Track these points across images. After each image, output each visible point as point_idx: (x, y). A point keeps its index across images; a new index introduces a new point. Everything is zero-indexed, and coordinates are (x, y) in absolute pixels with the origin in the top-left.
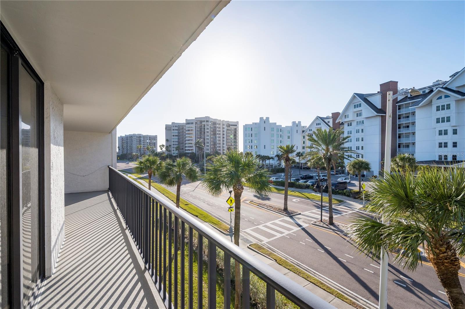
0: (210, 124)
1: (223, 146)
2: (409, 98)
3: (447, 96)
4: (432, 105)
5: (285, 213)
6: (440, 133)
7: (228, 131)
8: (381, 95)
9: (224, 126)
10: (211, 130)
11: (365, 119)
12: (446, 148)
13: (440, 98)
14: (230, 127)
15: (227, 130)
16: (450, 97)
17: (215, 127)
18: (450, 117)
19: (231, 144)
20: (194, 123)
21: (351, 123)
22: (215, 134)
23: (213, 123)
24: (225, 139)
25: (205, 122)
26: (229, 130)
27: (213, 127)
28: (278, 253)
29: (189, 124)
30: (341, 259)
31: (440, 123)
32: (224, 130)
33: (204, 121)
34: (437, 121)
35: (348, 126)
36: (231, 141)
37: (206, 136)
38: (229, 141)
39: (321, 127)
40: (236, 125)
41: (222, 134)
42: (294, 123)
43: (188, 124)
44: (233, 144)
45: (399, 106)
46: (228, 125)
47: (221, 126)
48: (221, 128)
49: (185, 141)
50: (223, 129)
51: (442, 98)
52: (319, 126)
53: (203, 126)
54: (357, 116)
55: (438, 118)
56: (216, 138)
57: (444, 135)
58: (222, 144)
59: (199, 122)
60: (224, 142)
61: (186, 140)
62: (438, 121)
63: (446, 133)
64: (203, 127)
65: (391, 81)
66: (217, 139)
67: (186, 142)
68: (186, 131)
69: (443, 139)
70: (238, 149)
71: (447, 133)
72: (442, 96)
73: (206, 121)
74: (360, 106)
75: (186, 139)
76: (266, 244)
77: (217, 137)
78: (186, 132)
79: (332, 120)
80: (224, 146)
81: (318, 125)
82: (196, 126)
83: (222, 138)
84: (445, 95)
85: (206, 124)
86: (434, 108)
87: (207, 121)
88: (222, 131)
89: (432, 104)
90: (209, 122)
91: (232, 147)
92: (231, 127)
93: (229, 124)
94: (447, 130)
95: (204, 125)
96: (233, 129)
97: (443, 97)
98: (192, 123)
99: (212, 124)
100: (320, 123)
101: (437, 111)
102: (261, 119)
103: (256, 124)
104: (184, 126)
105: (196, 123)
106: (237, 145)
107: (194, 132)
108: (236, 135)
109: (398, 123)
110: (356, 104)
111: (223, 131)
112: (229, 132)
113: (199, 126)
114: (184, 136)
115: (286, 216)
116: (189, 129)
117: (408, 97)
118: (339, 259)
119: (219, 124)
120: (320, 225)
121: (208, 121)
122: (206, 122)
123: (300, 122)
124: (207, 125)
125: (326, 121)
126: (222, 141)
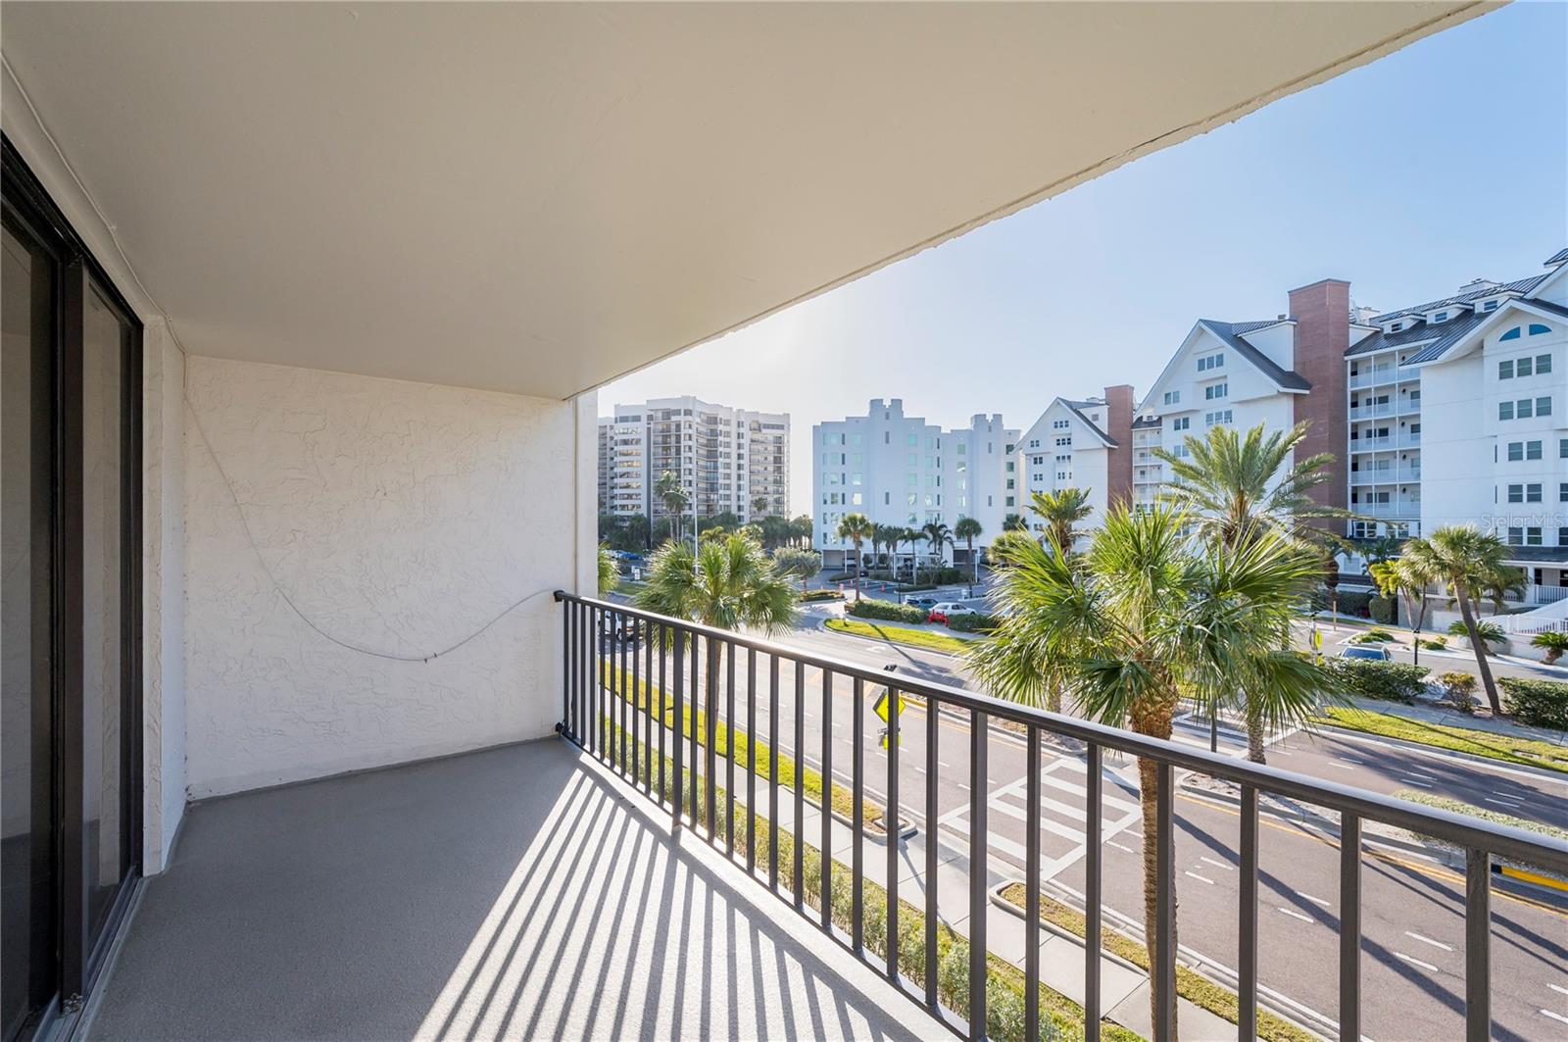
0: (698, 420)
1: (739, 496)
2: (1387, 337)
3: (1536, 330)
4: (1482, 357)
5: (1056, 741)
6: (1515, 453)
7: (756, 447)
8: (1292, 327)
9: (742, 430)
10: (702, 441)
11: (1236, 405)
12: (1535, 505)
13: (1514, 334)
14: (760, 431)
15: (752, 441)
16: (1550, 330)
17: (714, 433)
18: (1550, 398)
19: (766, 488)
20: (644, 419)
21: (1186, 420)
22: (712, 455)
23: (705, 418)
24: (745, 472)
25: (680, 414)
26: (758, 441)
27: (705, 431)
28: (1128, 927)
29: (627, 421)
30: (1407, 958)
31: (1512, 418)
32: (742, 441)
33: (677, 412)
34: (1501, 413)
35: (1177, 428)
36: (766, 479)
37: (682, 461)
38: (760, 478)
39: (1070, 434)
40: (781, 427)
41: (734, 456)
42: (979, 419)
43: (624, 419)
44: (771, 488)
45: (1355, 364)
46: (755, 426)
47: (733, 429)
48: (734, 436)
49: (612, 478)
50: (739, 438)
51: (1519, 336)
52: (1065, 430)
53: (673, 427)
54: (1209, 396)
55: (1507, 403)
56: (716, 468)
57: (1528, 458)
58: (734, 487)
59: (660, 414)
60: (742, 482)
61: (616, 474)
62: (1505, 412)
63: (1535, 452)
64: (673, 432)
65: (1328, 280)
66: (721, 470)
67: (615, 480)
68: (616, 445)
69: (1525, 472)
70: (788, 506)
71: (1540, 451)
72: (1519, 328)
73: (685, 410)
74: (1220, 363)
75: (615, 470)
76: (1053, 881)
77: (719, 465)
78: (616, 448)
79: (1106, 410)
80: (742, 493)
81: (1061, 426)
82: (649, 429)
83: (734, 467)
84: (1530, 326)
85: (685, 422)
86: (1491, 367)
87: (688, 412)
88: (734, 446)
89: (1485, 354)
90: (695, 414)
91: (770, 499)
92: (764, 431)
93: (757, 422)
94: (1540, 442)
95: (678, 426)
96: (771, 438)
97: (1525, 331)
98: (637, 419)
99: (702, 421)
100: (1067, 422)
101: (1501, 378)
102: (876, 404)
103: (857, 422)
104: (608, 427)
105: (650, 418)
106: (782, 493)
107: (642, 448)
108: (780, 458)
109: (1350, 421)
110: (1205, 356)
111: (739, 446)
112: (760, 447)
113: (660, 427)
114: (608, 459)
115: (1063, 752)
116: (625, 437)
117: (1385, 332)
118: (1397, 954)
119: (727, 423)
120: (1214, 791)
121: (691, 411)
122: (685, 415)
123: (998, 417)
124: (687, 426)
125: (1088, 412)
126: (734, 477)
